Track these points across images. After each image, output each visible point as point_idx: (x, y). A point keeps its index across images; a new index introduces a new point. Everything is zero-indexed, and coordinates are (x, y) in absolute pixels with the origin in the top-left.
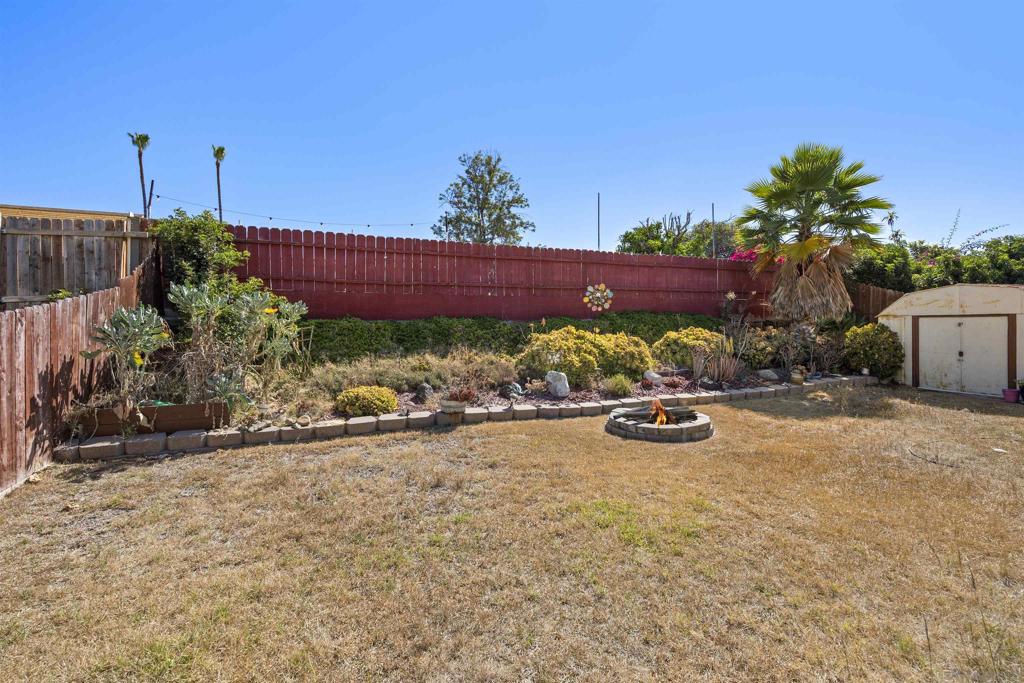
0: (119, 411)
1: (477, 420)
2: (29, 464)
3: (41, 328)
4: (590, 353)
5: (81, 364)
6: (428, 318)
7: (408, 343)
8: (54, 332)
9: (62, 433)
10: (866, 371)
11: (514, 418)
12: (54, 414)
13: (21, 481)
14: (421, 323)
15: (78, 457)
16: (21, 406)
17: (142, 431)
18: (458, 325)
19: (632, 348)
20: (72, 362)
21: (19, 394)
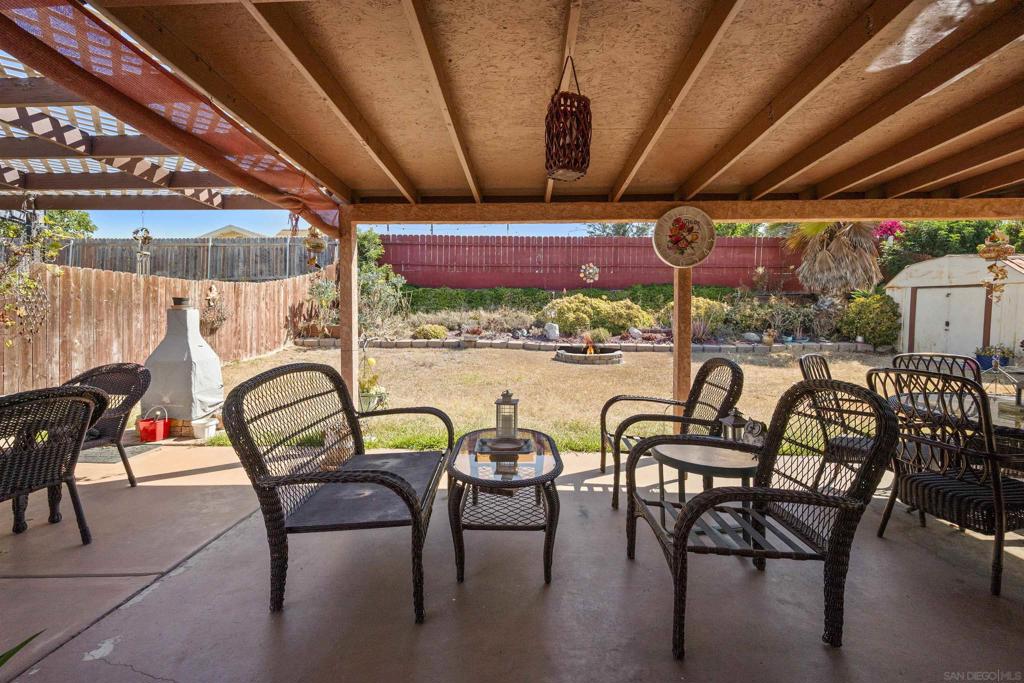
0: (318, 327)
1: (483, 346)
2: (285, 343)
3: (290, 288)
4: (585, 313)
5: (307, 305)
6: (491, 287)
7: (473, 303)
8: (295, 291)
9: (298, 334)
10: (860, 339)
11: (507, 347)
12: (295, 326)
13: (281, 350)
14: (485, 291)
15: (303, 345)
16: (282, 320)
17: (326, 336)
18: (507, 292)
19: (623, 311)
20: (303, 304)
21: (281, 314)
